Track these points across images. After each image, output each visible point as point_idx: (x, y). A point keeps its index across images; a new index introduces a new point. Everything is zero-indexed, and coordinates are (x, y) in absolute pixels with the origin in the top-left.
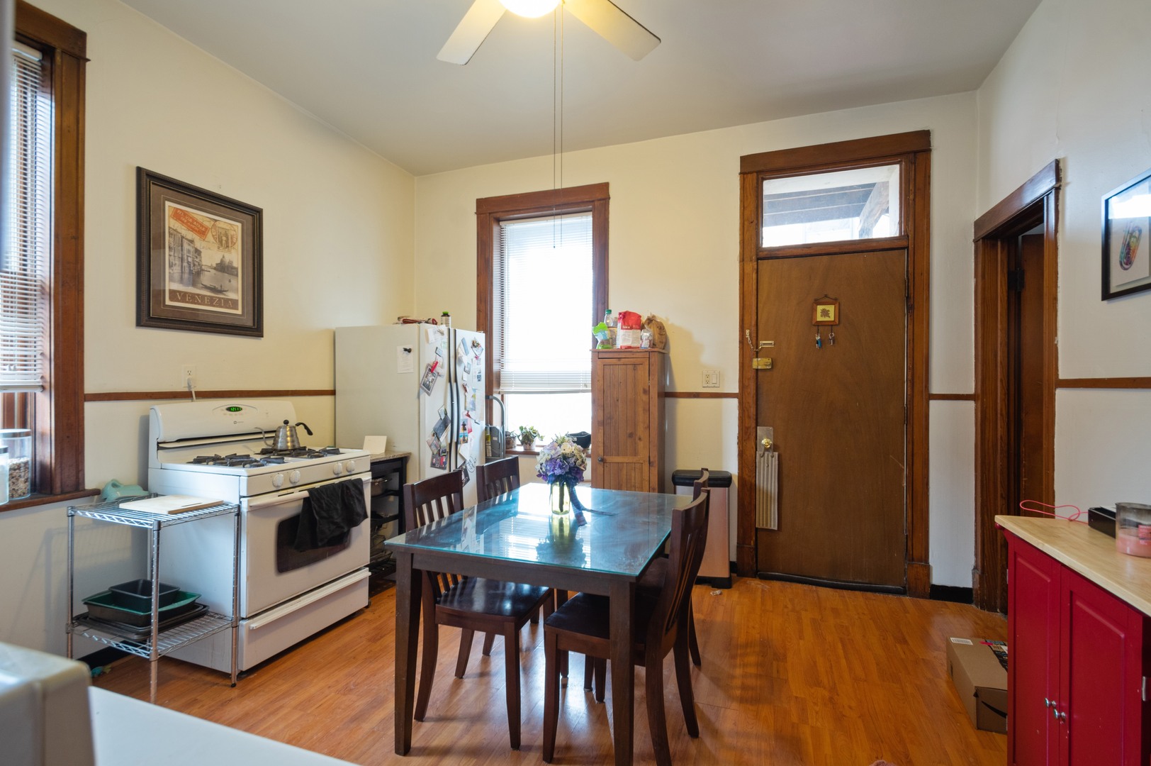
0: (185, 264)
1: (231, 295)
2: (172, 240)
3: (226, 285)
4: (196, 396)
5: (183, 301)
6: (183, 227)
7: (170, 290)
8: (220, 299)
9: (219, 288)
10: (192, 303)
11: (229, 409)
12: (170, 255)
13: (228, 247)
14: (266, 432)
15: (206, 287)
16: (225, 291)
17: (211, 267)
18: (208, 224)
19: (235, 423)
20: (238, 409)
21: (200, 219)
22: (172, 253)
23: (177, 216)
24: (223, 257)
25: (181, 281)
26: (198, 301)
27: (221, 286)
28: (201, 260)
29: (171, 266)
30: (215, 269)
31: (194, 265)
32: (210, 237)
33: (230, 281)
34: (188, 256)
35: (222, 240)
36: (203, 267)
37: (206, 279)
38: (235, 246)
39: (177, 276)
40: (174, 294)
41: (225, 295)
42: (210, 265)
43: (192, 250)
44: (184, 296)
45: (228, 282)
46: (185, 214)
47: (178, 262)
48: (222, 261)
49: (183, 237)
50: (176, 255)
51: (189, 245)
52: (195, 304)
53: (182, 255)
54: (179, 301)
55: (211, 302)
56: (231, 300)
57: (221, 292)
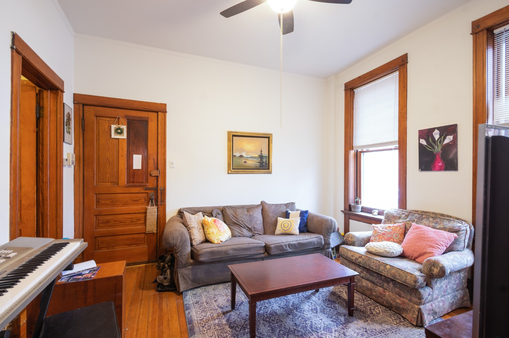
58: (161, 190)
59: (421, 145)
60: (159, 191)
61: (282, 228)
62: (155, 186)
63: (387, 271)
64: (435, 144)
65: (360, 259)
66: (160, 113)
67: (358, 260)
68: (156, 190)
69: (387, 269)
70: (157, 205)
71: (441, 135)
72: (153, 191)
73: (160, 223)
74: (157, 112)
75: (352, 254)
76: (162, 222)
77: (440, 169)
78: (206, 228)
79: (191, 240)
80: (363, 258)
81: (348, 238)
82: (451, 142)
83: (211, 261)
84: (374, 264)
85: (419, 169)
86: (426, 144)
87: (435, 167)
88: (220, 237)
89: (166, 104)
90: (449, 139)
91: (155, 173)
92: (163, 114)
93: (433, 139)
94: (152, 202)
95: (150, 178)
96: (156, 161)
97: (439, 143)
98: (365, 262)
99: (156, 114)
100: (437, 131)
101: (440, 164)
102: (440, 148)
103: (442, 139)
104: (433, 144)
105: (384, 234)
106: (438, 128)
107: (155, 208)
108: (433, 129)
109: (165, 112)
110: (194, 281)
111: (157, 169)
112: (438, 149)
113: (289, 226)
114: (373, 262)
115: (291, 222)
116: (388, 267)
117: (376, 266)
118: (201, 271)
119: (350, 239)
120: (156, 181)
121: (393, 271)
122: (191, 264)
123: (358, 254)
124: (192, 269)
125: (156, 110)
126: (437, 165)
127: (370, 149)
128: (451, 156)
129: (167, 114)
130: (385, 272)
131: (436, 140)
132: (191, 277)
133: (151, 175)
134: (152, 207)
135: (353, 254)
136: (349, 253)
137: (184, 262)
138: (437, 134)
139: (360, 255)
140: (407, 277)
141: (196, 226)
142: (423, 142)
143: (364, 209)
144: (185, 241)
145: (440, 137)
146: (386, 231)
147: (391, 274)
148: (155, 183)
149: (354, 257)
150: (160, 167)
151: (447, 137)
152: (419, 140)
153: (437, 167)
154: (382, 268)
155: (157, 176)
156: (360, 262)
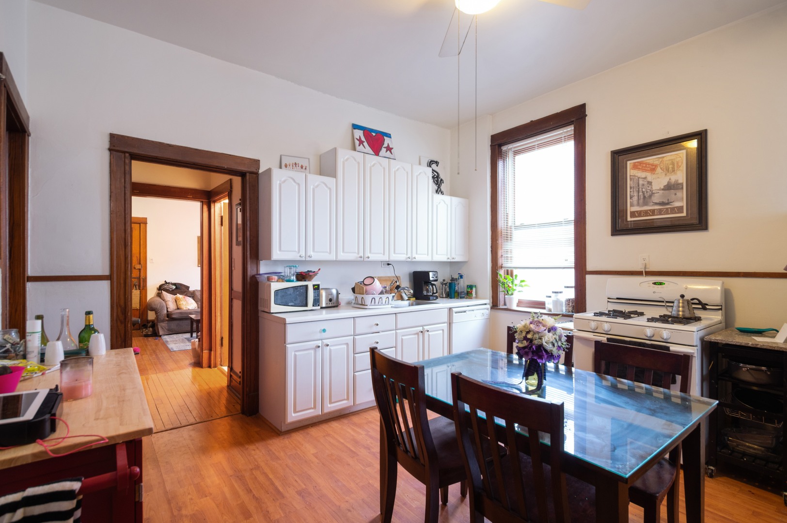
0: (641, 193)
1: (677, 204)
2: (632, 182)
3: (673, 197)
4: (645, 274)
5: (640, 216)
6: (639, 172)
7: (630, 212)
8: (667, 209)
9: (667, 202)
10: (645, 216)
11: (655, 283)
12: (630, 192)
13: (674, 171)
14: (667, 302)
15: (656, 204)
16: (672, 202)
17: (660, 190)
18: (656, 162)
19: (654, 292)
20: (661, 284)
21: (651, 162)
22: (632, 190)
23: (635, 167)
24: (670, 179)
25: (638, 205)
26: (649, 214)
27: (668, 200)
28: (652, 188)
29: (631, 198)
30: (663, 190)
31: (647, 192)
32: (659, 170)
33: (676, 194)
34: (642, 188)
35: (669, 168)
36: (654, 192)
37: (656, 199)
38: (681, 168)
39: (635, 202)
40: (633, 214)
41: (671, 205)
42: (659, 188)
43: (646, 183)
44: (640, 214)
45: (674, 195)
46: (640, 163)
47: (636, 194)
48: (669, 182)
49: (639, 178)
50: (634, 190)
51: (643, 181)
52: (648, 216)
53: (638, 189)
54: (636, 217)
55: (660, 212)
56: (676, 207)
57: (668, 204)
58: (143, 279)
60: (142, 280)
62: (138, 276)
66: (141, 224)
68: (139, 278)
70: (140, 289)
72: (136, 280)
73: (142, 302)
74: (140, 224)
76: (143, 301)
78: (178, 302)
79: (167, 308)
83: (180, 318)
88: (187, 306)
89: (146, 218)
91: (138, 267)
92: (144, 225)
94: (136, 287)
95: (133, 270)
96: (139, 258)
99: (139, 225)
107: (138, 291)
109: (146, 223)
110: (168, 330)
111: (140, 264)
118: (173, 325)
120: (139, 272)
122: (167, 321)
124: (167, 323)
125: (139, 222)
129: (148, 225)
132: (167, 328)
133: (135, 268)
134: (136, 291)
137: (162, 319)
141: (171, 300)
144: (163, 307)
148: (138, 274)
150: (142, 263)
155: (140, 269)
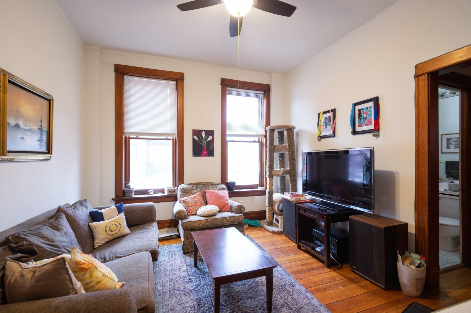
59: (194, 140)
61: (108, 234)
63: (229, 221)
64: (203, 140)
65: (207, 223)
67: (205, 224)
69: (228, 220)
71: (206, 135)
75: (198, 223)
77: (205, 156)
80: (209, 221)
81: (181, 214)
82: (211, 140)
84: (219, 221)
85: (193, 155)
86: (198, 139)
87: (203, 154)
90: (210, 138)
93: (202, 136)
97: (205, 140)
98: (212, 223)
100: (203, 132)
101: (205, 153)
102: (206, 143)
103: (207, 138)
104: (201, 140)
105: (196, 203)
106: (205, 131)
108: (202, 131)
112: (204, 143)
113: (119, 226)
114: (218, 220)
115: (118, 222)
116: (228, 218)
117: (221, 222)
119: (183, 214)
121: (232, 219)
123: (203, 221)
126: (204, 153)
127: (140, 137)
128: (211, 148)
130: (227, 223)
131: (204, 137)
135: (200, 222)
136: (195, 223)
138: (204, 134)
139: (206, 221)
140: (240, 218)
142: (196, 138)
143: (138, 192)
145: (206, 136)
146: (196, 201)
147: (231, 222)
149: (201, 224)
151: (209, 137)
152: (193, 136)
153: (204, 154)
154: (225, 221)
156: (207, 226)
